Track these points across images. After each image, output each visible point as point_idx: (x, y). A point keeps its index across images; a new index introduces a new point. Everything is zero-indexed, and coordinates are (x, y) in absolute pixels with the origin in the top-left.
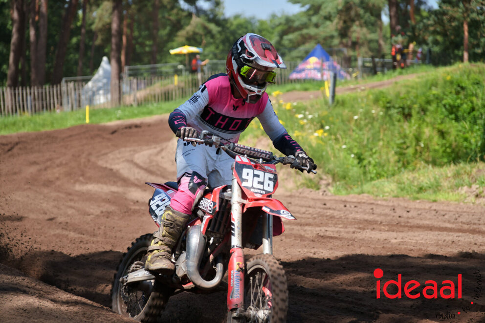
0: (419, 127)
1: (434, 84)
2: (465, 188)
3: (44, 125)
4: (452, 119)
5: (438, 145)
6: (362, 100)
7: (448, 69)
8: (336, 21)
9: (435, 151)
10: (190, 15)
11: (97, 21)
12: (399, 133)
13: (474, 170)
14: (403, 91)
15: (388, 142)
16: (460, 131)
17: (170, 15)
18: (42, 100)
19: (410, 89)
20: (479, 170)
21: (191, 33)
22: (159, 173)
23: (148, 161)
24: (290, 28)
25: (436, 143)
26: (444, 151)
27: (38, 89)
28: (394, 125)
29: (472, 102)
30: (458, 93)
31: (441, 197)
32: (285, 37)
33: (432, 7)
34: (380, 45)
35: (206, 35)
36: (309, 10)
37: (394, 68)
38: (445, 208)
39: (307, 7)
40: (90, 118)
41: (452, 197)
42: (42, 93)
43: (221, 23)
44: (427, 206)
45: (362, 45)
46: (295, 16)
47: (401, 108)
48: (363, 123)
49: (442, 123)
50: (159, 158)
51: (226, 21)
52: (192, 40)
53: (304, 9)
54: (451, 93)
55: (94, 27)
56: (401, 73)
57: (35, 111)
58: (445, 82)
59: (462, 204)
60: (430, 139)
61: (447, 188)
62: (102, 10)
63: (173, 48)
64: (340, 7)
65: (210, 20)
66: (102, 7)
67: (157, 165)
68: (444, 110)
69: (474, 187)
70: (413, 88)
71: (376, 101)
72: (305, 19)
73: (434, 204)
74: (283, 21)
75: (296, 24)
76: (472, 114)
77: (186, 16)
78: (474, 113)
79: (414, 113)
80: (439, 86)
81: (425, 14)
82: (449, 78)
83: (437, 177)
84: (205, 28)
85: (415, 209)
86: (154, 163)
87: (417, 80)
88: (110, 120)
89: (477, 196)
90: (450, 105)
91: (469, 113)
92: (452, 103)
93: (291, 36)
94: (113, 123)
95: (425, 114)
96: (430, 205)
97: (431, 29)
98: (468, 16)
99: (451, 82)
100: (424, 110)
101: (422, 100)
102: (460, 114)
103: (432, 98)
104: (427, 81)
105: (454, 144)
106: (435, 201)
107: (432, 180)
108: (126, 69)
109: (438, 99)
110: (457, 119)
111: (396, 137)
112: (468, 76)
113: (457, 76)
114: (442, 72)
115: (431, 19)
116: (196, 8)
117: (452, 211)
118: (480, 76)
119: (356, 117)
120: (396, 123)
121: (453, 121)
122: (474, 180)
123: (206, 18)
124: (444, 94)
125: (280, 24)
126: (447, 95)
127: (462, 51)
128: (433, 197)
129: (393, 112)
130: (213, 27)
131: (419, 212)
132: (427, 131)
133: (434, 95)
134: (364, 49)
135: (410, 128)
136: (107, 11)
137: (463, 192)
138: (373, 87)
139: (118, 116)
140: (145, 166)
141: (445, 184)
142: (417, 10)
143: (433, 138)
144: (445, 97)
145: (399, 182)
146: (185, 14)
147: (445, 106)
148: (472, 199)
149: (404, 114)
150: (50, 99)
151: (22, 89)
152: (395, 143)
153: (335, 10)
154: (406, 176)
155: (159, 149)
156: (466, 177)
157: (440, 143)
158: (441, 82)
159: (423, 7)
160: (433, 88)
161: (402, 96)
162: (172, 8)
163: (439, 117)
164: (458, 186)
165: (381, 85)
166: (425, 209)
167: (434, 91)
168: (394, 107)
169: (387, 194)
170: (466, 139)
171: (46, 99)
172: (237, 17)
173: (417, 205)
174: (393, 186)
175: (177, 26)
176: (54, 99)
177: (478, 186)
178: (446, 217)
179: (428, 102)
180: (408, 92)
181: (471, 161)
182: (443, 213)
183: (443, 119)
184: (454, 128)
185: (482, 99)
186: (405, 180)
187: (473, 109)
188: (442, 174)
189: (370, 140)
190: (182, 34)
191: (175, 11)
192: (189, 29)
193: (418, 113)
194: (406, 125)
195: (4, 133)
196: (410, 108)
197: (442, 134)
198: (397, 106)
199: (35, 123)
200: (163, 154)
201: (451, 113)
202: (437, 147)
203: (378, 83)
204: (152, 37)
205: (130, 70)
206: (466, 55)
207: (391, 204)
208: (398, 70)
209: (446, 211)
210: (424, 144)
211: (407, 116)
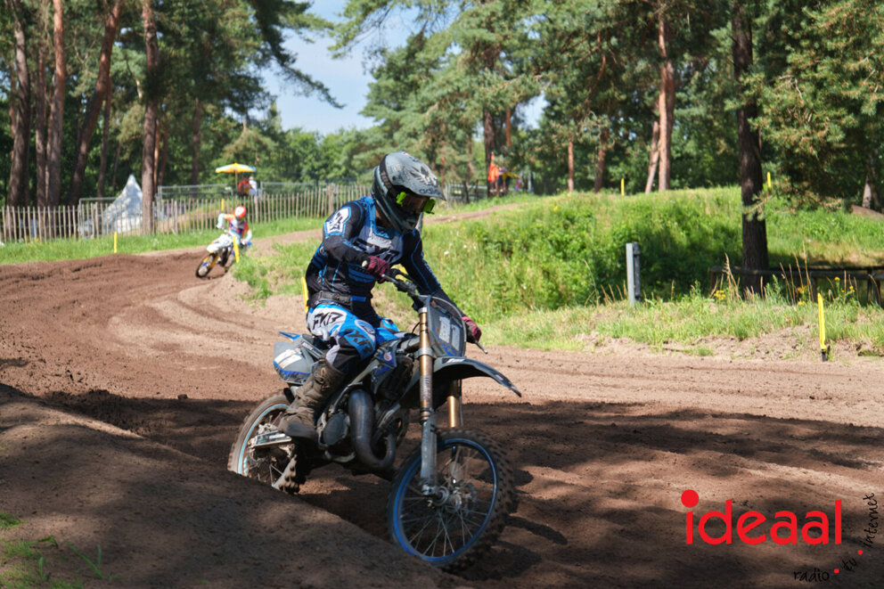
0: (521, 266)
1: (539, 216)
2: (583, 335)
3: (58, 255)
4: (559, 257)
5: (543, 287)
6: (454, 233)
7: (555, 198)
8: (422, 138)
9: (540, 294)
10: (239, 127)
11: (123, 130)
12: (498, 272)
13: (594, 314)
14: (503, 223)
15: (485, 283)
16: (569, 272)
17: (215, 126)
18: (57, 224)
19: (511, 222)
20: (599, 315)
21: (241, 148)
22: (211, 313)
23: (196, 299)
24: (361, 145)
25: (541, 285)
26: (550, 295)
27: (52, 209)
28: (492, 263)
29: (583, 237)
30: (566, 227)
31: (554, 345)
32: (355, 157)
33: (531, 126)
34: (469, 169)
35: (260, 151)
36: (384, 125)
37: (490, 195)
38: (561, 358)
39: (382, 121)
40: (118, 247)
41: (568, 345)
42: (57, 214)
43: (279, 138)
44: (540, 355)
45: (449, 168)
46: (367, 131)
47: (500, 242)
48: (454, 259)
49: (548, 261)
50: (210, 296)
51: (283, 134)
52: (240, 157)
53: (378, 124)
54: (558, 226)
55: (119, 138)
56: (497, 202)
57: (48, 238)
58: (552, 213)
59: (579, 353)
60: (534, 281)
61: (560, 334)
62: (130, 117)
63: (219, 166)
64: (427, 123)
65: (265, 134)
66: (129, 112)
67: (209, 304)
68: (550, 246)
69: (594, 333)
70: (514, 219)
71: (471, 234)
72: (380, 136)
73: (548, 353)
74: (353, 137)
75: (369, 141)
76: (583, 252)
77: (235, 128)
78: (585, 250)
79: (514, 249)
80: (544, 219)
81: (523, 134)
82: (556, 209)
83: (550, 322)
84: (259, 142)
85: (526, 358)
86: (204, 302)
87: (519, 211)
88: (144, 250)
89: (597, 344)
90: (557, 241)
91: (579, 251)
92: (559, 238)
93: (362, 156)
94: (149, 254)
95: (528, 251)
96: (543, 354)
97: (537, 149)
98: (581, 135)
99: (559, 214)
100: (527, 247)
101: (524, 234)
102: (568, 251)
103: (536, 232)
104: (531, 212)
105: (561, 287)
106: (548, 350)
107: (543, 326)
108: (160, 188)
109: (543, 233)
110: (565, 258)
111: (494, 277)
112: (578, 207)
113: (565, 207)
114: (547, 202)
115: (538, 137)
116: (248, 118)
117: (569, 361)
118: (592, 208)
119: (446, 253)
120: (495, 261)
121: (561, 260)
122: (593, 326)
123: (260, 131)
124: (550, 227)
125: (350, 141)
126: (554, 230)
127: (567, 178)
128: (544, 346)
129: (490, 247)
130: (267, 141)
131: (531, 362)
132: (530, 272)
133: (538, 228)
134: (451, 174)
135: (510, 267)
136: (136, 118)
137: (581, 340)
138: (467, 218)
139: (154, 245)
140: (194, 305)
141: (559, 331)
142: (514, 130)
143: (537, 278)
144: (551, 231)
145: (504, 328)
146: (234, 125)
147: (551, 241)
148: (592, 347)
149: (503, 250)
150: (67, 223)
151: (31, 210)
152: (493, 285)
153: (421, 127)
154: (512, 321)
155: (208, 286)
156: (584, 324)
157: (544, 285)
158: (546, 214)
159: (520, 127)
160: (538, 220)
161: (501, 229)
162: (218, 117)
163: (544, 255)
164: (573, 333)
165: (475, 216)
166: (537, 358)
167: (539, 223)
168: (491, 241)
169: (489, 342)
170: (575, 282)
171: (62, 223)
172: (296, 131)
173: (527, 353)
174: (498, 332)
175: (223, 140)
176: (72, 223)
177: (597, 333)
178: (563, 367)
179: (532, 237)
180: (509, 225)
181: (590, 303)
182: (560, 363)
183: (549, 257)
184: (561, 268)
185: (595, 235)
186: (512, 325)
187: (583, 247)
188: (555, 319)
189: (464, 280)
190: (229, 148)
191: (221, 121)
192: (239, 143)
193: (520, 249)
194: (505, 263)
195: (5, 263)
196: (510, 243)
197: (547, 274)
198: (495, 240)
199: (47, 252)
200: (215, 291)
201: (558, 250)
202: (542, 290)
203: (473, 213)
204: (192, 150)
205: (164, 191)
206: (571, 183)
207: (497, 352)
208: (495, 199)
209: (562, 361)
210: (527, 286)
211: (507, 252)
